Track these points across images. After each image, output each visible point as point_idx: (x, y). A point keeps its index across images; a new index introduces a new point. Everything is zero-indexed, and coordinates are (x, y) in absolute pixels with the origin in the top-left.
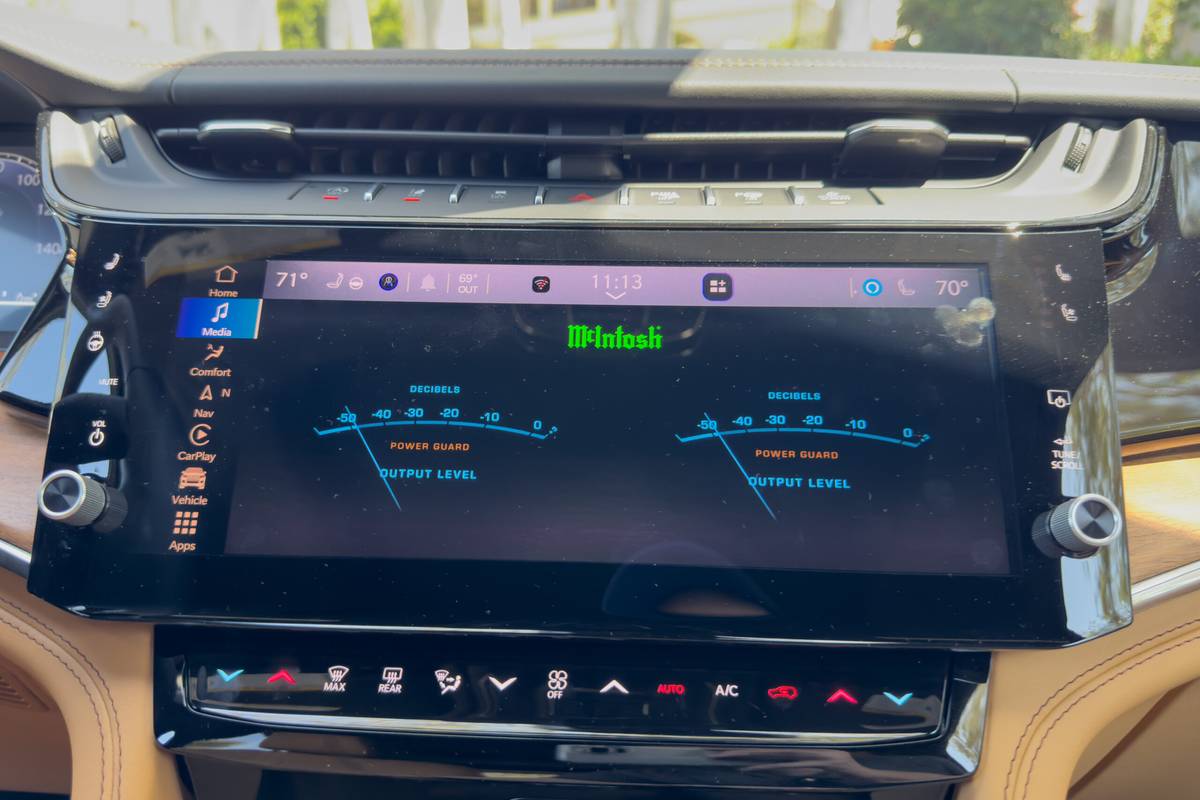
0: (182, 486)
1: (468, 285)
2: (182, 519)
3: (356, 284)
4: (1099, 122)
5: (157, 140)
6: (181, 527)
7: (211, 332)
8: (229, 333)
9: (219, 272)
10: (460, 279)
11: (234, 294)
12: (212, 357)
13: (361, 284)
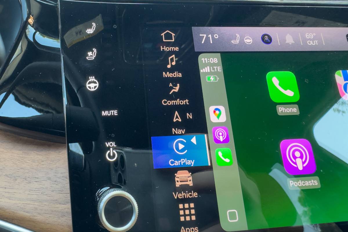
0: (178, 184)
1: (313, 40)
2: (184, 209)
3: (248, 41)
6: (185, 215)
7: (169, 75)
8: (180, 75)
9: (163, 34)
10: (306, 36)
11: (177, 49)
12: (174, 92)
13: (251, 41)
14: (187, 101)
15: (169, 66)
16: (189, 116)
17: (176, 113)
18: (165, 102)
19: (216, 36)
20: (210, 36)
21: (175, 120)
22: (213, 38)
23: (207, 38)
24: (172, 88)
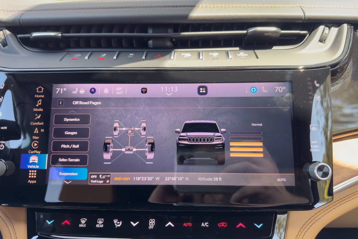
0: (31, 162)
1: (120, 91)
2: (31, 173)
3: (82, 92)
4: (332, 25)
5: (18, 39)
6: (31, 175)
7: (36, 110)
8: (42, 110)
9: (37, 89)
10: (117, 89)
11: (43, 96)
12: (37, 118)
13: (84, 92)
14: (43, 123)
15: (37, 105)
16: (42, 130)
17: (37, 129)
18: (32, 123)
19: (65, 89)
20: (62, 89)
21: (35, 132)
22: (63, 90)
23: (60, 90)
24: (37, 117)
